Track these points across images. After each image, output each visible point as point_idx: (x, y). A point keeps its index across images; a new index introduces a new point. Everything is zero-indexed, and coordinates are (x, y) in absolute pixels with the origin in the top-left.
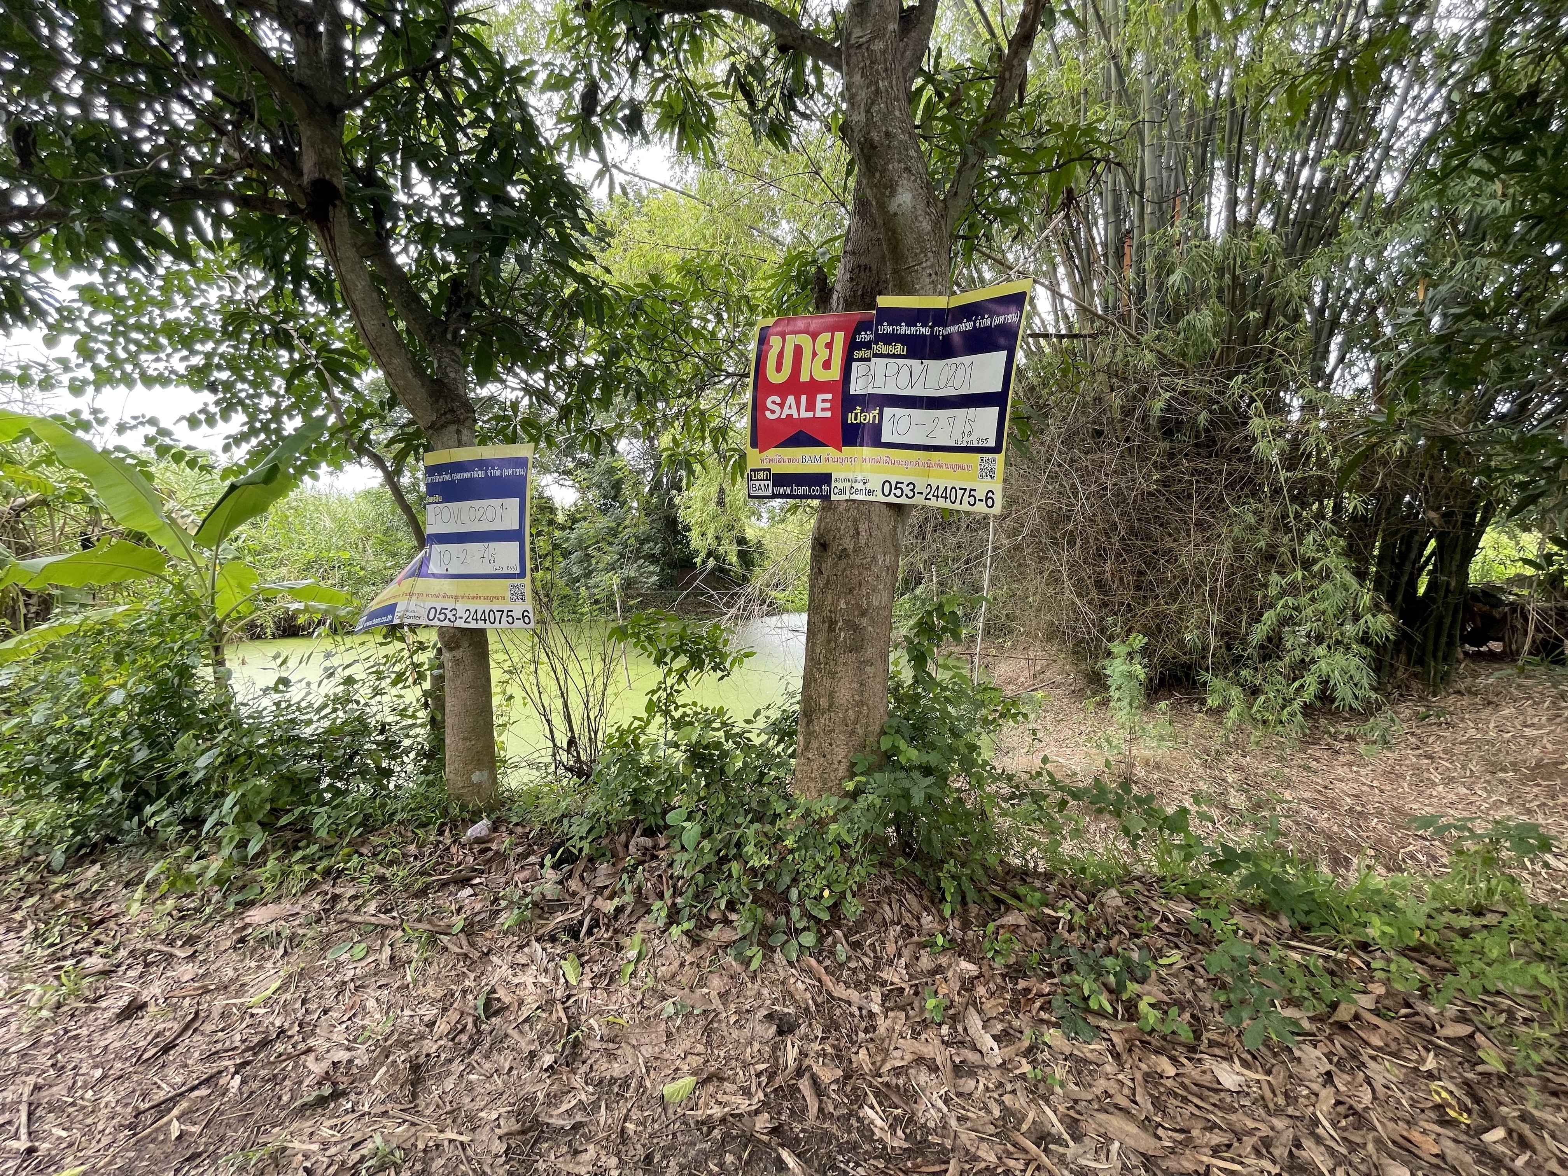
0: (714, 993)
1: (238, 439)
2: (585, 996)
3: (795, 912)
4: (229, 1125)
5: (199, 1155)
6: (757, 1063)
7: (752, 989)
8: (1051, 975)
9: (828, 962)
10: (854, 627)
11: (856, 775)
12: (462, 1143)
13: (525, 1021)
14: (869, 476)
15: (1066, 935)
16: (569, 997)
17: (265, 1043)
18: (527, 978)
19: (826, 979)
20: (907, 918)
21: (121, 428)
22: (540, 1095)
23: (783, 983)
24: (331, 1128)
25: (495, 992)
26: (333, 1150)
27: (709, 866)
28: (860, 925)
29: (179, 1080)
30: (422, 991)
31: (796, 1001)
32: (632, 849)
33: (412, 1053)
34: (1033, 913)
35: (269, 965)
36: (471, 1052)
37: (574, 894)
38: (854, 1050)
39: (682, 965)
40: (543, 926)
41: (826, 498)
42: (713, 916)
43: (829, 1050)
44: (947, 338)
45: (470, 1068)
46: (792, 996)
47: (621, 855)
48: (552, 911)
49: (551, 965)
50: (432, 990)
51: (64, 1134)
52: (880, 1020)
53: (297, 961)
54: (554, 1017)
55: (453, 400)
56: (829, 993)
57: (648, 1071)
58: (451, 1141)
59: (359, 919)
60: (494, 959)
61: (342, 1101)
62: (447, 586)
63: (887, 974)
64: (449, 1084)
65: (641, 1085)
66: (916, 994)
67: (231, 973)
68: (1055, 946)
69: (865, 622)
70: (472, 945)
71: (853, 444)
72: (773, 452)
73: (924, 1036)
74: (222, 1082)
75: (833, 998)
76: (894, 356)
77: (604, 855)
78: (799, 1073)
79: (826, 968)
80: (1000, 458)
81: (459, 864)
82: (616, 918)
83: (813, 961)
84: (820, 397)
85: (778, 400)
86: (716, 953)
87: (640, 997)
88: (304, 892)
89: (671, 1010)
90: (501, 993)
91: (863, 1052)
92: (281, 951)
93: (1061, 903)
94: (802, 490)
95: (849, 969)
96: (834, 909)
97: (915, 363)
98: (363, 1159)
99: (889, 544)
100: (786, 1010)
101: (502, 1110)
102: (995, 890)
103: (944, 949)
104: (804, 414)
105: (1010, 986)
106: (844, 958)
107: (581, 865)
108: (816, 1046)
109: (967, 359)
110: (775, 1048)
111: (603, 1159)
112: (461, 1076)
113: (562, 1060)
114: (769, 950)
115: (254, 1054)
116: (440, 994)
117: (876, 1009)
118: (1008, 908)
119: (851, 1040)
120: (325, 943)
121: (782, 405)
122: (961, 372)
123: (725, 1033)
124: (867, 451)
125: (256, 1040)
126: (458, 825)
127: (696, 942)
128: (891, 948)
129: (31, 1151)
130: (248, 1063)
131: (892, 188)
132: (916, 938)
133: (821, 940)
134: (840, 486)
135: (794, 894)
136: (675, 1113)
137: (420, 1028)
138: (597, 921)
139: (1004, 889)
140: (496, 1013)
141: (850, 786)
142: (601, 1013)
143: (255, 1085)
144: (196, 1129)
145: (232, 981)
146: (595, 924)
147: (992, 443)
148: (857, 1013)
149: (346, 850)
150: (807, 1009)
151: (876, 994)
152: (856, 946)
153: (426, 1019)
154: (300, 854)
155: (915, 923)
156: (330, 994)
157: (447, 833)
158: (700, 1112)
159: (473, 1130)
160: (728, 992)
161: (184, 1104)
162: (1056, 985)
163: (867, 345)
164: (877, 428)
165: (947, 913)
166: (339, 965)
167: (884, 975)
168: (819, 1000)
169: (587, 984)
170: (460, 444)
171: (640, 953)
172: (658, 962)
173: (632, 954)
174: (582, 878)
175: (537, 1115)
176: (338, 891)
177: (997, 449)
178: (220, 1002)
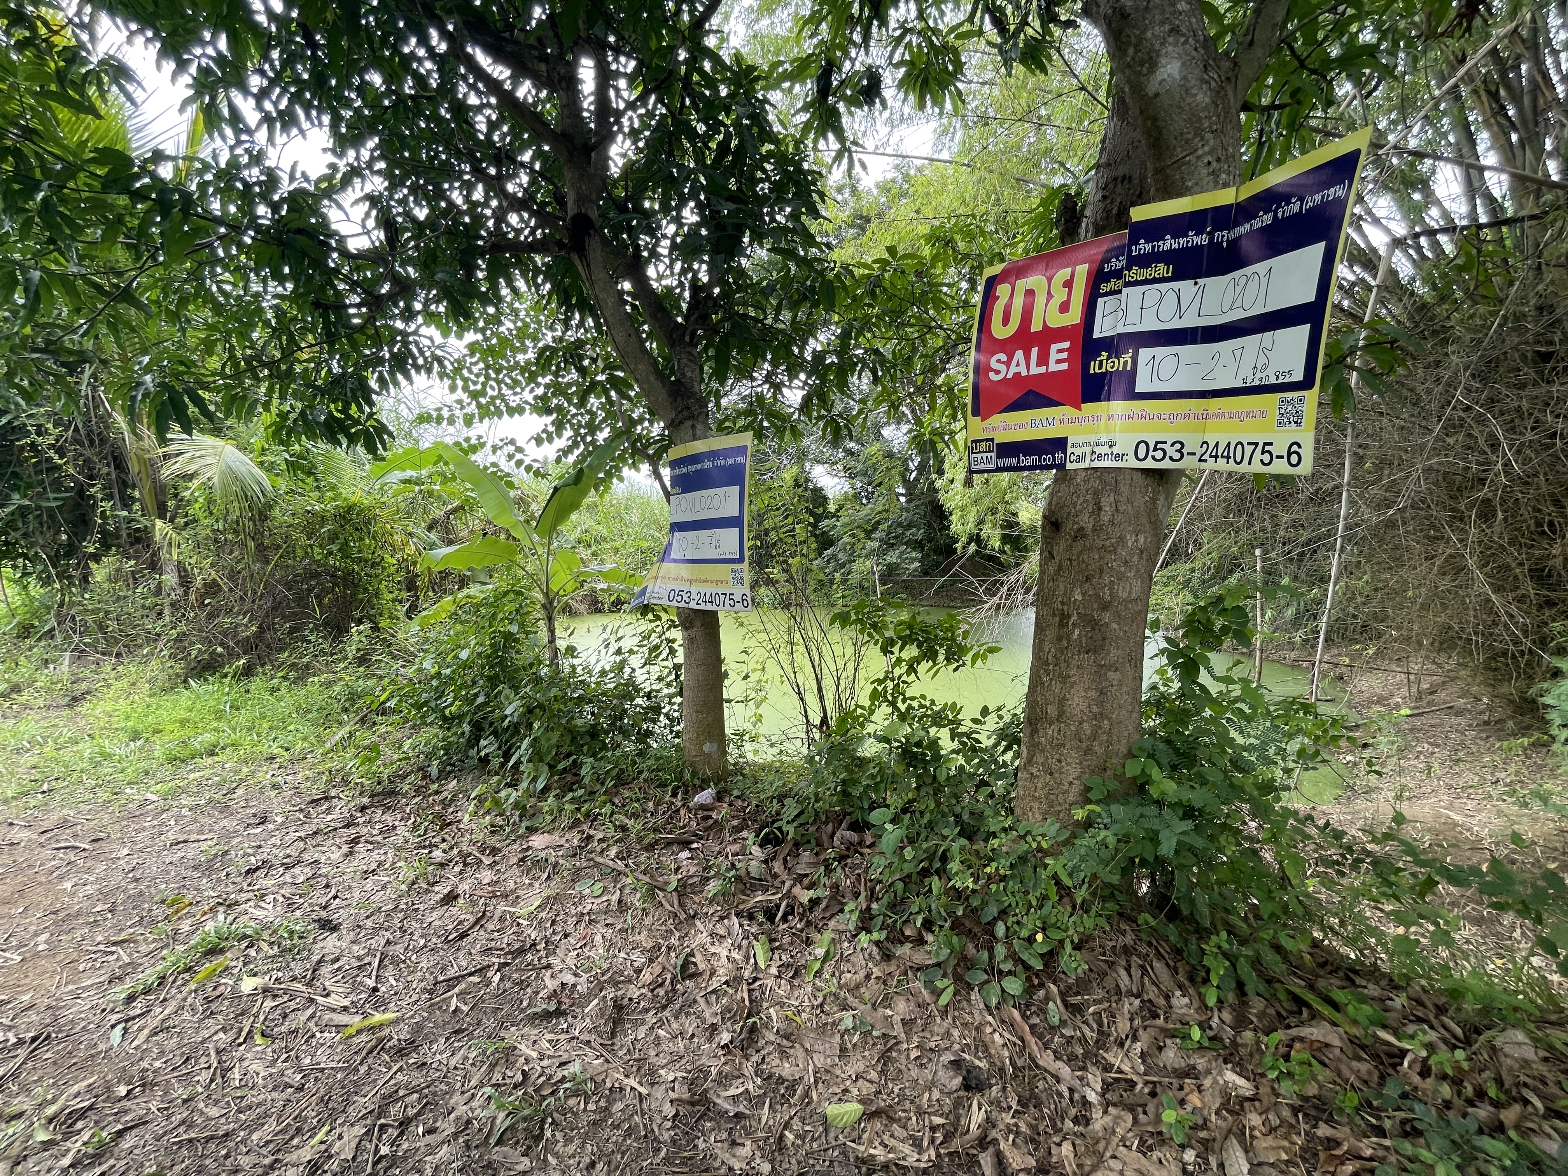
0: (897, 1019)
1: (566, 452)
2: (770, 982)
3: (1000, 950)
4: (485, 1013)
5: (463, 1031)
6: (935, 1114)
7: (940, 1025)
8: (1380, 1132)
9: (1036, 1020)
10: (1093, 624)
11: (1090, 802)
12: (640, 1094)
13: (714, 992)
14: (1118, 437)
15: (1416, 1079)
16: (755, 979)
17: (521, 951)
18: (722, 950)
19: (1031, 1040)
20: (1152, 993)
21: (495, 449)
22: (714, 1070)
23: (977, 1029)
24: (549, 1041)
25: (693, 956)
26: (545, 1063)
27: (909, 876)
28: (1083, 985)
29: (464, 964)
30: (637, 938)
31: (990, 1055)
32: (836, 842)
33: (620, 993)
34: (1355, 1031)
35: (537, 885)
36: (664, 1007)
37: (775, 876)
38: (1056, 1139)
39: (868, 977)
40: (744, 902)
41: (1061, 467)
42: (908, 932)
43: (1023, 1128)
44: (1234, 244)
45: (661, 1023)
46: (986, 1049)
47: (826, 845)
48: (753, 889)
49: (745, 943)
50: (643, 939)
51: (394, 983)
52: (1097, 1114)
53: (555, 887)
54: (739, 997)
55: (689, 398)
56: (1032, 1058)
57: (816, 1082)
58: (632, 1089)
59: (601, 860)
60: (698, 923)
61: (562, 1020)
62: (685, 570)
63: (1114, 1057)
64: (642, 1032)
65: (807, 1094)
66: (1153, 1094)
67: (512, 886)
68: (1391, 1090)
69: (1107, 617)
70: (682, 905)
71: (1097, 399)
72: (997, 419)
73: (1156, 1154)
74: (489, 974)
75: (1037, 1066)
76: (1155, 281)
77: (809, 842)
78: (983, 1142)
79: (1032, 1027)
80: (1312, 396)
81: (684, 827)
82: (811, 910)
83: (1016, 1014)
84: (1054, 347)
85: (1003, 357)
86: (905, 973)
87: (820, 1000)
88: (570, 828)
89: (849, 1023)
90: (698, 958)
91: (1066, 1149)
92: (546, 875)
93: (1411, 1028)
94: (1029, 461)
95: (1062, 1036)
96: (1050, 957)
97: (1186, 287)
98: (563, 1079)
99: (1144, 520)
100: (977, 1062)
101: (680, 1074)
102: (1297, 986)
103: (1201, 1047)
104: (1035, 370)
105: (1303, 1127)
106: (1056, 1021)
107: (786, 848)
108: (1008, 1118)
109: (1261, 267)
110: (957, 1104)
111: (758, 1161)
112: (652, 1028)
113: (737, 1043)
114: (963, 986)
115: (514, 958)
116: (649, 945)
117: (1092, 1097)
118: (1315, 1016)
119: (1054, 1126)
120: (577, 875)
121: (1008, 364)
122: (1253, 285)
123: (903, 1067)
124: (1118, 407)
125: (517, 946)
126: (690, 790)
127: (887, 957)
128: (1123, 1026)
129: (375, 989)
130: (508, 964)
131: (1152, 62)
132: (1160, 1022)
133: (1030, 989)
134: (1078, 451)
135: (1000, 930)
136: (836, 1138)
137: (629, 972)
138: (793, 908)
139: (1311, 987)
140: (691, 976)
141: (1079, 814)
142: (782, 1005)
143: (509, 985)
144: (465, 1008)
145: (513, 891)
146: (790, 911)
147: (1298, 376)
148: (1066, 1094)
149: (603, 798)
150: (1002, 1069)
151: (1095, 1079)
152: (1076, 1010)
153: (636, 964)
154: (570, 795)
155: (1162, 1002)
156: (572, 921)
157: (679, 797)
158: (862, 1148)
159: (652, 1085)
160: (913, 1021)
161: (463, 986)
162: (1387, 1148)
163: (1117, 274)
164: (1131, 376)
165: (1211, 1001)
166: (582, 897)
167: (1110, 1057)
168: (1020, 1063)
169: (774, 971)
170: (695, 438)
171: (827, 953)
172: (844, 967)
173: (820, 952)
174: (785, 861)
175: (706, 1091)
176: (592, 832)
177: (1306, 384)
178: (501, 907)
